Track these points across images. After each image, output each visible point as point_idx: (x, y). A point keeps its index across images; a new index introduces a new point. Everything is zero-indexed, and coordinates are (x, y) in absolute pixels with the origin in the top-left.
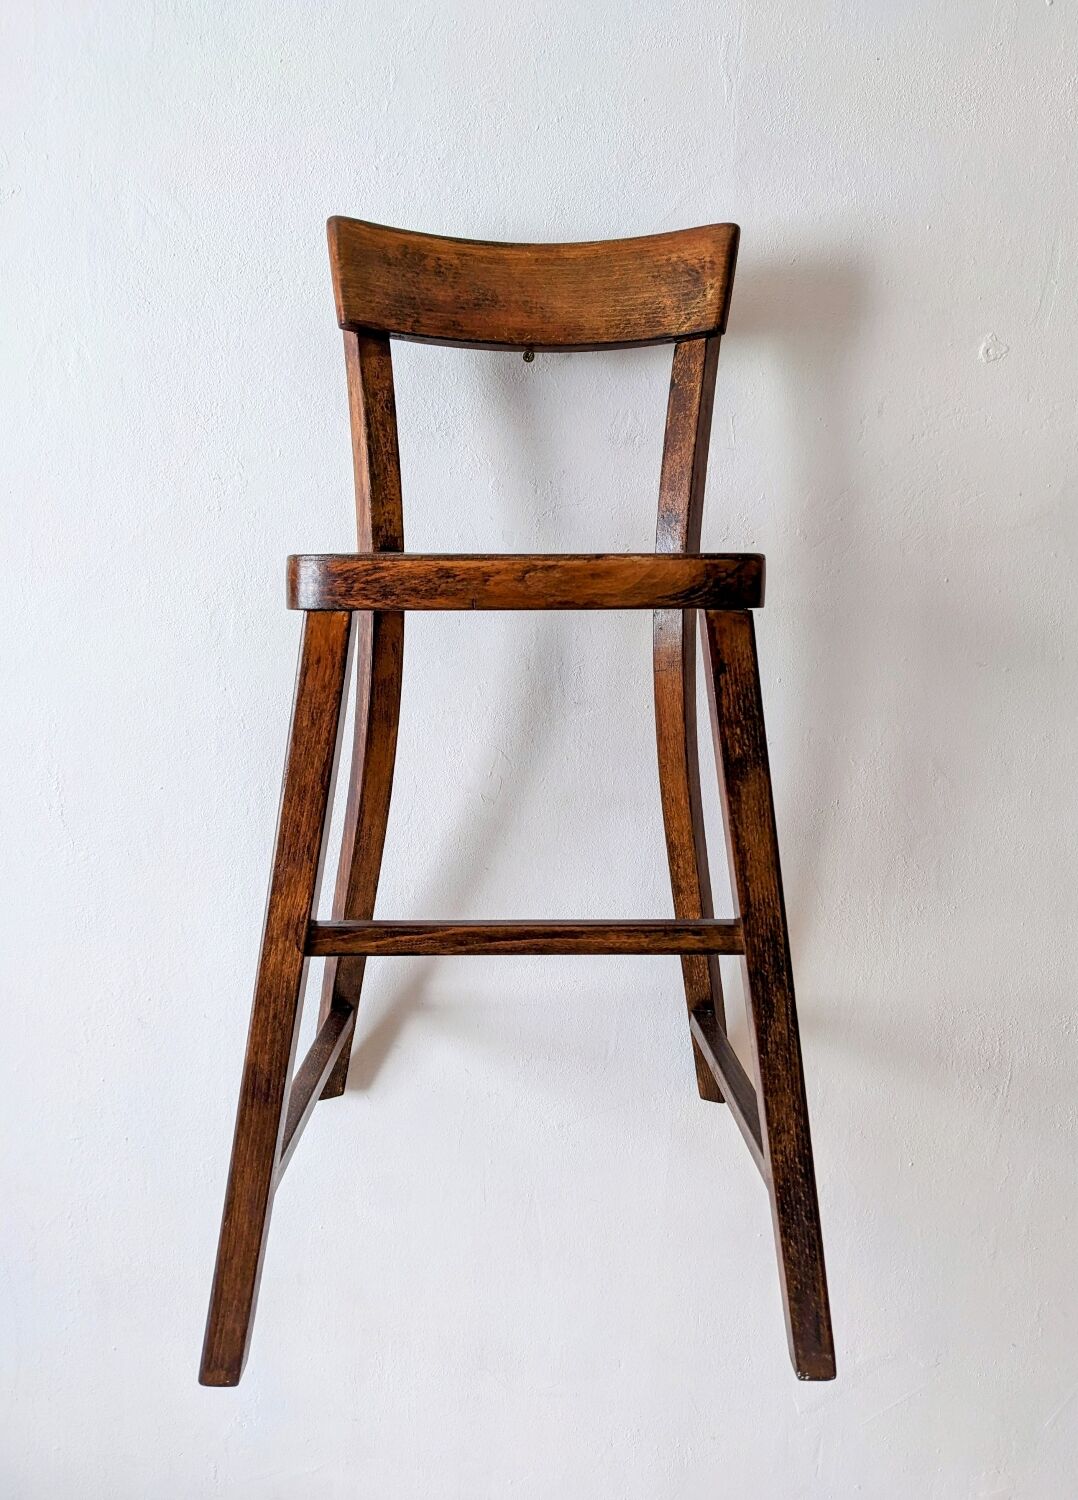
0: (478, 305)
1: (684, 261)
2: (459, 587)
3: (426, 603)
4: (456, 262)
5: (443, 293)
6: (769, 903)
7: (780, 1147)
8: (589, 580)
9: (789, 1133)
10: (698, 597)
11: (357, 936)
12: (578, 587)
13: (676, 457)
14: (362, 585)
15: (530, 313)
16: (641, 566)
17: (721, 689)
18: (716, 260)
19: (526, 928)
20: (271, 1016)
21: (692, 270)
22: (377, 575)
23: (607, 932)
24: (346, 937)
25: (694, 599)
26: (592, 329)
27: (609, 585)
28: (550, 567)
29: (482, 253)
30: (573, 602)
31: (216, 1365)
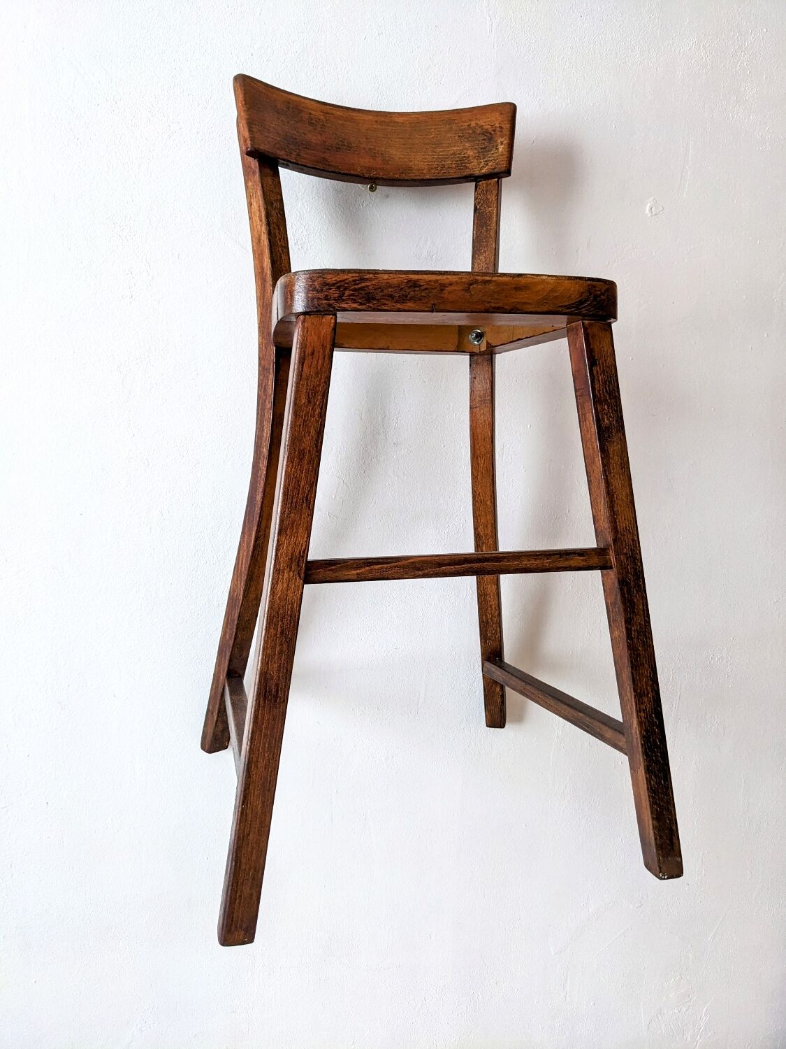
0: (339, 148)
1: (481, 127)
2: (423, 294)
3: (399, 306)
4: (322, 117)
5: (314, 138)
6: (629, 530)
7: (643, 707)
8: (513, 292)
9: (648, 696)
10: (584, 307)
11: (342, 567)
12: (506, 297)
13: (481, 257)
14: (351, 292)
15: (374, 157)
16: (548, 283)
17: (594, 377)
18: (503, 126)
19: (464, 556)
20: (279, 632)
21: (487, 133)
22: (363, 285)
23: (521, 556)
24: (334, 567)
25: (582, 308)
26: (418, 170)
27: (527, 296)
28: (488, 281)
29: (339, 113)
30: (503, 308)
31: (236, 927)
